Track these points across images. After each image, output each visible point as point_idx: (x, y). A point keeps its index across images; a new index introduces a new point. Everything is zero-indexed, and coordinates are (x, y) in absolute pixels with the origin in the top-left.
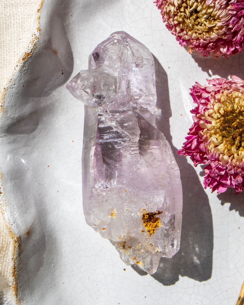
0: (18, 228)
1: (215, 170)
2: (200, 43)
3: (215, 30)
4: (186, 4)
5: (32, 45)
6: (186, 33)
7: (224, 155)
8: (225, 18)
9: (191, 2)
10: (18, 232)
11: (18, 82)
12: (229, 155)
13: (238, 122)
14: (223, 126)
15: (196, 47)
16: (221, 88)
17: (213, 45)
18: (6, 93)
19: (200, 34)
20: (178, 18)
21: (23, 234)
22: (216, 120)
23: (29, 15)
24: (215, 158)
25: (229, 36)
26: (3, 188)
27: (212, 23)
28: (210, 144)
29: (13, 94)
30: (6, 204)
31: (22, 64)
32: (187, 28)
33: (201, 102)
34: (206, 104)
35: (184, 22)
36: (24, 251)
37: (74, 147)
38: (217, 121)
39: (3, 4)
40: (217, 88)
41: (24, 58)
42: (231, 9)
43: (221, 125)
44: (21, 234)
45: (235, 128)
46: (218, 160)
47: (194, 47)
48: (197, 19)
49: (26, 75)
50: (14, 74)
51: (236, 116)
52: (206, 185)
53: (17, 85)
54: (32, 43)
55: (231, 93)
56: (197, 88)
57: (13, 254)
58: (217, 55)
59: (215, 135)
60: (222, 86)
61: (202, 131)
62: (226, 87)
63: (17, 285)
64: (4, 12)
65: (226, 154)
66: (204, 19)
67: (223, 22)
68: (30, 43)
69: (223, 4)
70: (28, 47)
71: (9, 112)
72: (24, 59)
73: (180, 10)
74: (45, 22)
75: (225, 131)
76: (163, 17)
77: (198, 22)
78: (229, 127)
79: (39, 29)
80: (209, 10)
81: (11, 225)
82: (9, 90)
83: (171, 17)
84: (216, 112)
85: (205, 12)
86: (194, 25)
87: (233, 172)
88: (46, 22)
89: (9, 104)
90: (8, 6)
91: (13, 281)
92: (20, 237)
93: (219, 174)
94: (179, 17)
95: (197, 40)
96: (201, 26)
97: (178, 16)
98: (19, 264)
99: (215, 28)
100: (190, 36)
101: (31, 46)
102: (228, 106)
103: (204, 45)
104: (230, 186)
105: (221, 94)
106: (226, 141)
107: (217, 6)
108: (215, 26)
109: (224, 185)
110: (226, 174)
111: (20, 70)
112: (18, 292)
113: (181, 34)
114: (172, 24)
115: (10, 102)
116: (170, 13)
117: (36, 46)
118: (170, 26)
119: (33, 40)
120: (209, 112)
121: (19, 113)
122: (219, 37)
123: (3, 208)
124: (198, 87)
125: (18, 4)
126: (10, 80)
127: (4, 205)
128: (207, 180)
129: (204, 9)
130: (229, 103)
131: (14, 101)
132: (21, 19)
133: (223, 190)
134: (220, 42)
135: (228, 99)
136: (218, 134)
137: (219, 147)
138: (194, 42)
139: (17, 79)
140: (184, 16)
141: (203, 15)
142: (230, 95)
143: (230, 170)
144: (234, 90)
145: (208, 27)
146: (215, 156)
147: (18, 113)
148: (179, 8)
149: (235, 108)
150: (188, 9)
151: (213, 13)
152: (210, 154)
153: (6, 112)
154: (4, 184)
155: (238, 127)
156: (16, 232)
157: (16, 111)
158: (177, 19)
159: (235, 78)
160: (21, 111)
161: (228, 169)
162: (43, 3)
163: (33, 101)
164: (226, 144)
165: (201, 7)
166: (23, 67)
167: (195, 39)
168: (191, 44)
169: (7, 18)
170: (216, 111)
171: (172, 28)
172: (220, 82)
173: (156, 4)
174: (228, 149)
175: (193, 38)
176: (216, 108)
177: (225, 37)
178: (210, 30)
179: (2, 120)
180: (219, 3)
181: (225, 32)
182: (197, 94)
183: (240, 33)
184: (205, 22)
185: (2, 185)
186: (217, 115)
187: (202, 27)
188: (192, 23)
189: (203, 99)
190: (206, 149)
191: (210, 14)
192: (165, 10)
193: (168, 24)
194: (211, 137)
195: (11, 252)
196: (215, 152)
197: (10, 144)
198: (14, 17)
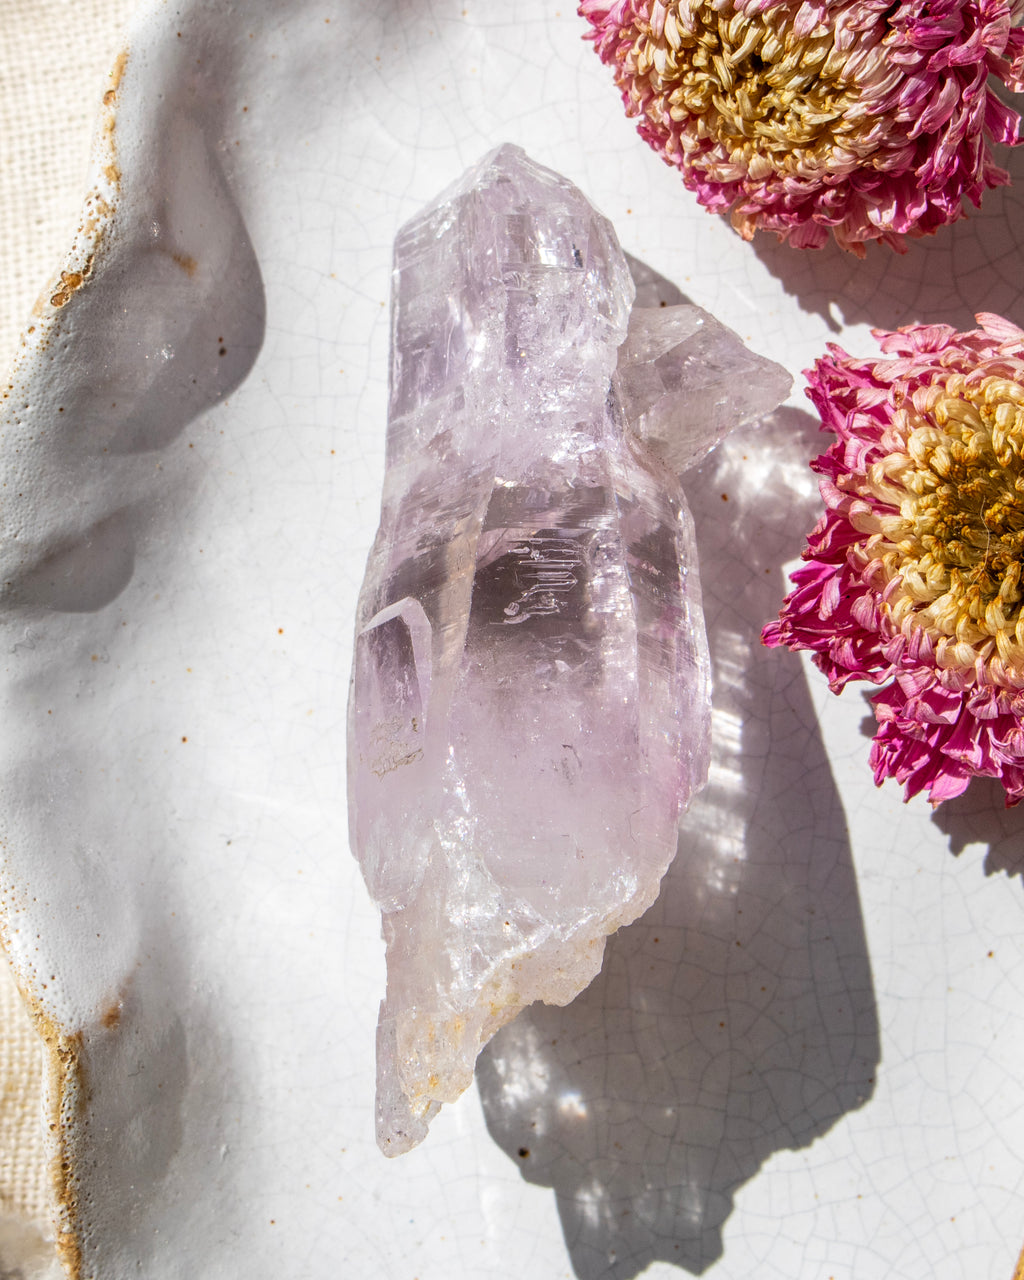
0: (70, 998)
1: (916, 703)
2: (784, 195)
3: (841, 134)
4: (714, 36)
5: (90, 238)
6: (722, 157)
7: (955, 642)
8: (877, 84)
9: (735, 24)
10: (70, 1014)
11: (40, 395)
12: (976, 641)
13: (1010, 505)
14: (946, 523)
15: (769, 209)
16: (936, 363)
17: (835, 199)
19: (780, 155)
20: (686, 94)
21: (92, 1020)
22: (917, 496)
23: (70, 119)
24: (916, 652)
25: (899, 156)
27: (827, 108)
28: (894, 596)
29: (22, 448)
30: (16, 901)
31: (52, 320)
32: (724, 136)
33: (854, 426)
34: (873, 433)
35: (710, 112)
36: (100, 1092)
37: (284, 653)
38: (920, 503)
40: (917, 365)
41: (57, 295)
42: (898, 43)
43: (939, 517)
44: (82, 1024)
45: (999, 531)
46: (930, 661)
47: (760, 212)
48: (766, 94)
49: (70, 365)
50: (21, 364)
51: (1001, 480)
52: (880, 772)
53: (36, 407)
54: (89, 231)
55: (978, 385)
56: (833, 367)
57: (54, 1106)
58: (855, 240)
59: (916, 562)
60: (940, 356)
61: (863, 547)
62: (957, 359)
63: (78, 1237)
65: (963, 635)
66: (793, 93)
67: (869, 99)
68: (80, 230)
69: (866, 27)
70: (74, 248)
71: (10, 521)
72: (58, 298)
73: (691, 64)
74: (136, 144)
75: (958, 542)
76: (625, 97)
77: (770, 106)
78: (972, 524)
79: (116, 173)
80: (810, 54)
81: (41, 988)
82: (4, 429)
83: (656, 93)
84: (918, 464)
85: (794, 64)
86: (753, 122)
87: (992, 710)
88: (141, 141)
89: (7, 487)
91: (60, 1218)
92: (80, 1036)
93: (936, 719)
94: (691, 92)
95: (769, 184)
96: (782, 121)
97: (686, 86)
98: (83, 1147)
99: (838, 126)
100: (738, 167)
101: (85, 246)
102: (964, 436)
103: (802, 201)
104: (980, 770)
105: (934, 389)
106: (961, 585)
107: (843, 35)
108: (840, 119)
109: (954, 768)
110: (966, 718)
111: (45, 345)
112: (84, 1266)
113: (703, 162)
114: (662, 123)
115: (10, 479)
116: (652, 77)
117: (107, 243)
118: (655, 130)
119: (92, 218)
120: (886, 466)
121: (48, 523)
122: (860, 162)
123: (5, 920)
124: (839, 363)
125: (22, 76)
126: (6, 389)
127: (7, 905)
128: (885, 749)
129: (788, 52)
130: (969, 426)
131: (25, 476)
132: (37, 137)
133: (951, 786)
134: (866, 185)
135: (964, 411)
136: (927, 555)
137: (934, 610)
138: (758, 190)
139: (33, 382)
140: (711, 84)
141: (788, 75)
142: (974, 393)
143: (980, 703)
144: (988, 373)
145: (811, 125)
146: (916, 647)
147: (44, 526)
148: (685, 54)
149: (997, 445)
150: (726, 55)
151: (826, 65)
152: (897, 639)
155: (1011, 525)
156: (64, 1017)
157: (36, 515)
158: (680, 100)
159: (990, 322)
160: (58, 516)
161: (974, 699)
162: (125, 66)
163: (105, 471)
164: (960, 598)
165: (775, 42)
166: (56, 330)
167: (763, 180)
168: (746, 199)
170: (917, 461)
171: (662, 137)
172: (928, 340)
173: (592, 44)
174: (969, 616)
175: (754, 174)
176: (916, 446)
177: (885, 160)
178: (821, 135)
180: (850, 24)
181: (880, 140)
182: (837, 392)
183: (943, 143)
184: (796, 107)
186: (923, 479)
187: (787, 124)
188: (745, 113)
189: (860, 411)
190: (879, 619)
191: (814, 73)
192: (629, 66)
193: (645, 122)
194: (898, 568)
195: (48, 1100)
196: (918, 631)
197: (17, 656)
198: (9, 128)
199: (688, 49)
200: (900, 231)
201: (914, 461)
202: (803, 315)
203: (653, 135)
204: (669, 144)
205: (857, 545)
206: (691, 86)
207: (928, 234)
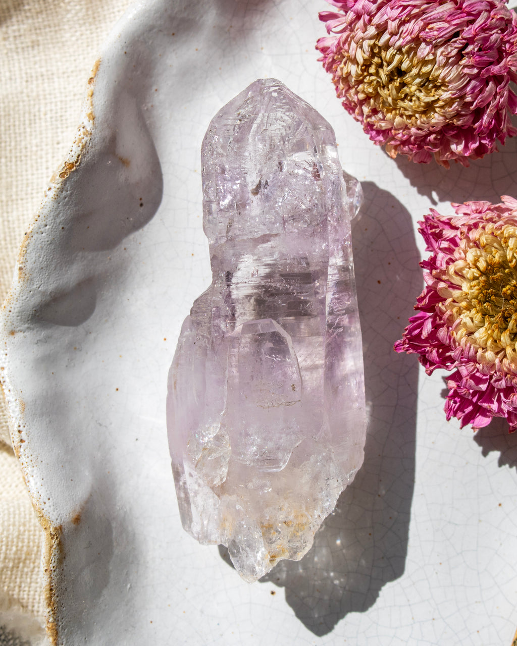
0: (57, 509)
1: (467, 380)
2: (411, 136)
3: (438, 107)
4: (379, 59)
5: (79, 146)
6: (382, 118)
7: (486, 351)
8: (457, 83)
9: (389, 53)
10: (56, 517)
11: (53, 221)
12: (496, 351)
13: (514, 286)
14: (483, 294)
15: (404, 143)
16: (482, 218)
17: (435, 139)
18: (29, 243)
19: (409, 117)
20: (365, 87)
21: (67, 520)
22: (470, 281)
23: (75, 95)
24: (467, 355)
25: (466, 118)
26: (27, 430)
27: (432, 94)
28: (458, 328)
29: (43, 245)
30: (33, 462)
31: (60, 185)
32: (383, 107)
33: (441, 247)
34: (449, 251)
35: (377, 95)
36: (70, 555)
37: (167, 350)
38: (471, 284)
39: (24, 75)
40: (472, 219)
41: (63, 173)
42: (467, 64)
43: (480, 291)
44: (62, 522)
45: (509, 298)
46: (475, 361)
47: (400, 145)
48: (403, 87)
49: (68, 207)
50: (44, 206)
51: (511, 273)
52: (449, 414)
53: (51, 226)
54: (79, 143)
55: (501, 229)
56: (432, 219)
57: (47, 561)
58: (444, 159)
59: (468, 312)
60: (483, 215)
61: (443, 304)
62: (491, 216)
63: (57, 624)
64: (25, 91)
65: (490, 347)
66: (416, 86)
67: (452, 90)
68: (75, 142)
69: (451, 55)
70: (71, 151)
71: (36, 280)
72: (63, 174)
73: (368, 72)
74: (103, 103)
75: (489, 303)
76: (337, 89)
77: (405, 93)
78: (496, 295)
79: (93, 116)
80: (425, 68)
81: (43, 504)
82: (35, 236)
83: (351, 86)
84: (471, 265)
85: (417, 73)
86: (397, 100)
87: (503, 384)
89: (36, 264)
90: (34, 78)
91: (48, 615)
92: (61, 527)
93: (477, 388)
94: (368, 85)
95: (404, 130)
96: (411, 100)
97: (365, 83)
98: (61, 581)
99: (437, 103)
100: (389, 122)
101: (77, 150)
102: (494, 253)
103: (419, 139)
104: (497, 413)
105: (480, 230)
106: (490, 323)
107: (441, 59)
108: (438, 100)
109: (484, 412)
110: (491, 388)
111: (56, 197)
112: (59, 639)
113: (373, 120)
114: (354, 101)
115: (37, 261)
116: (349, 78)
117: (86, 150)
118: (350, 104)
119: (80, 137)
120: (455, 266)
121: (55, 282)
122: (448, 121)
123: (27, 471)
124: (435, 217)
125: (53, 74)
126: (37, 217)
127: (29, 464)
128: (452, 403)
129: (414, 66)
130: (495, 248)
131: (44, 259)
132: (59, 103)
133: (483, 421)
134: (450, 132)
135: (494, 241)
136: (474, 309)
137: (476, 335)
138: (399, 134)
139: (50, 214)
140: (378, 82)
141: (414, 78)
142: (499, 232)
143: (497, 380)
144: (506, 223)
145: (424, 102)
146: (467, 353)
147: (53, 283)
148: (366, 67)
149: (509, 257)
150: (385, 68)
151: (432, 73)
152: (459, 349)
153: (29, 281)
154: (27, 424)
155: (515, 296)
156: (53, 518)
157: (50, 279)
158: (363, 89)
159: (508, 200)
160: (60, 279)
161: (495, 378)
162: (99, 66)
163: (83, 259)
164: (489, 329)
165: (408, 62)
166: (62, 190)
167: (401, 129)
168: (393, 138)
169: (32, 102)
170: (470, 264)
171: (354, 108)
172: (478, 207)
173: (321, 63)
174: (493, 338)
175: (397, 126)
176: (470, 257)
177: (459, 120)
178: (429, 108)
179: (22, 296)
180: (444, 54)
181: (457, 110)
182: (434, 230)
183: (487, 113)
184: (417, 93)
185: (24, 424)
186: (473, 273)
187: (413, 102)
188: (393, 96)
189: (445, 240)
190: (450, 339)
191: (426, 77)
192: (339, 73)
193: (346, 100)
194: (460, 315)
195: (43, 556)
196: (468, 345)
197: (38, 346)
198: (45, 99)
199: (367, 65)
200: (466, 155)
201: (469, 264)
202: (419, 196)
203: (350, 107)
204: (357, 111)
205: (440, 304)
206: (368, 83)
207: (479, 158)
